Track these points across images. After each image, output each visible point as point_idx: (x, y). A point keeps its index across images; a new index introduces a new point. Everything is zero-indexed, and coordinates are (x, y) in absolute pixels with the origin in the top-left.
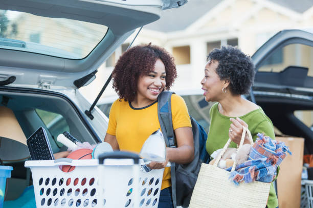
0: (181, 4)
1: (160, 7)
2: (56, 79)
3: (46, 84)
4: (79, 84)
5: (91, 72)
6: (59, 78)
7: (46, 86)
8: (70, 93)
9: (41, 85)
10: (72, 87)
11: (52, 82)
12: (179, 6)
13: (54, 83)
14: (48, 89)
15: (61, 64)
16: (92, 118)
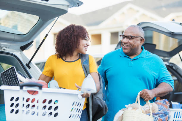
0: (80, 5)
1: (68, 6)
2: (10, 46)
3: (4, 48)
4: (23, 48)
5: (30, 41)
6: (12, 45)
7: (4, 49)
8: (18, 54)
9: (1, 49)
10: (19, 50)
11: (8, 47)
12: (79, 5)
13: (9, 48)
14: (5, 51)
15: (13, 37)
16: (30, 68)
